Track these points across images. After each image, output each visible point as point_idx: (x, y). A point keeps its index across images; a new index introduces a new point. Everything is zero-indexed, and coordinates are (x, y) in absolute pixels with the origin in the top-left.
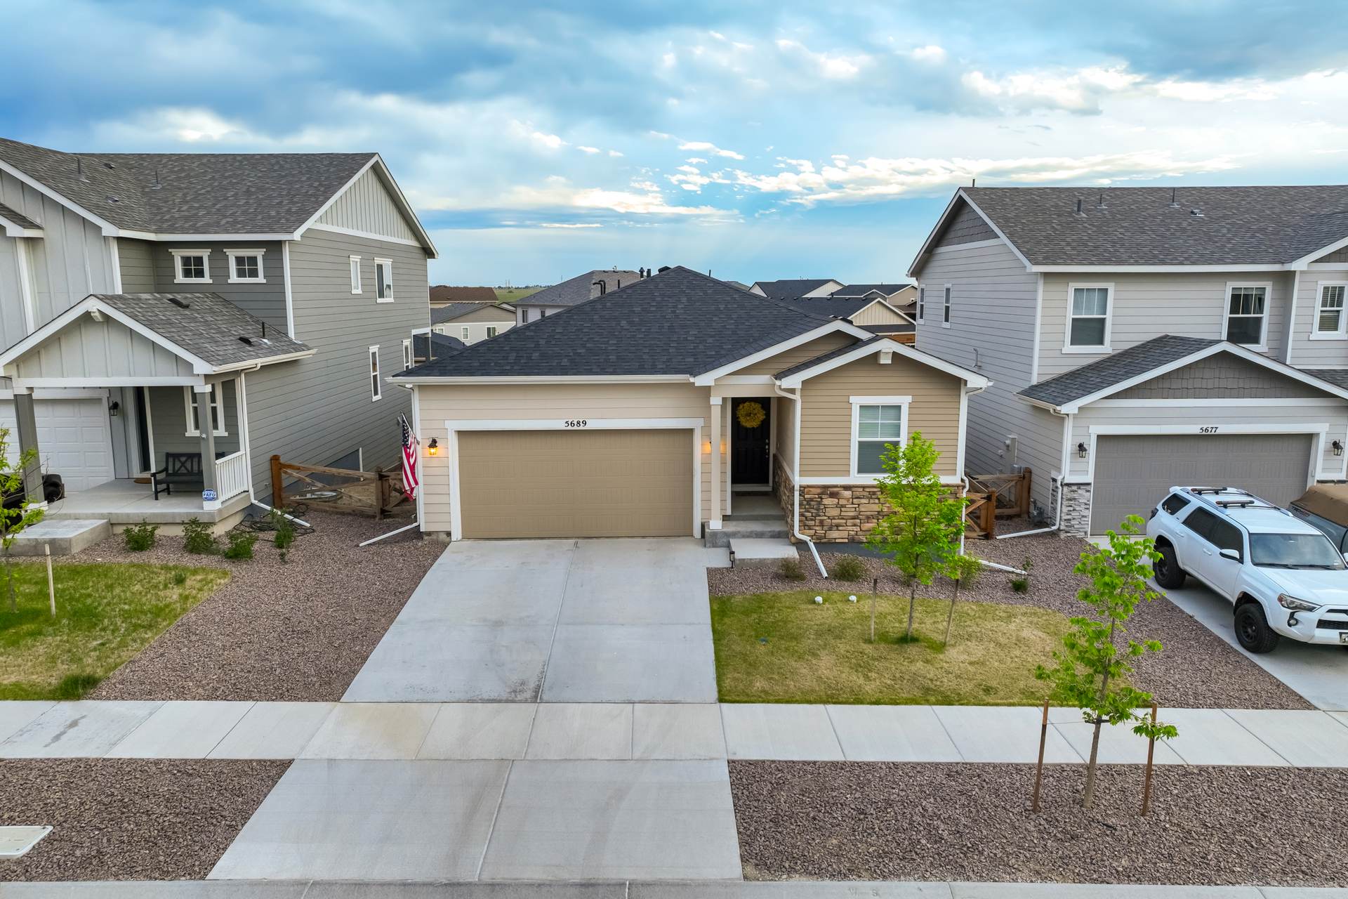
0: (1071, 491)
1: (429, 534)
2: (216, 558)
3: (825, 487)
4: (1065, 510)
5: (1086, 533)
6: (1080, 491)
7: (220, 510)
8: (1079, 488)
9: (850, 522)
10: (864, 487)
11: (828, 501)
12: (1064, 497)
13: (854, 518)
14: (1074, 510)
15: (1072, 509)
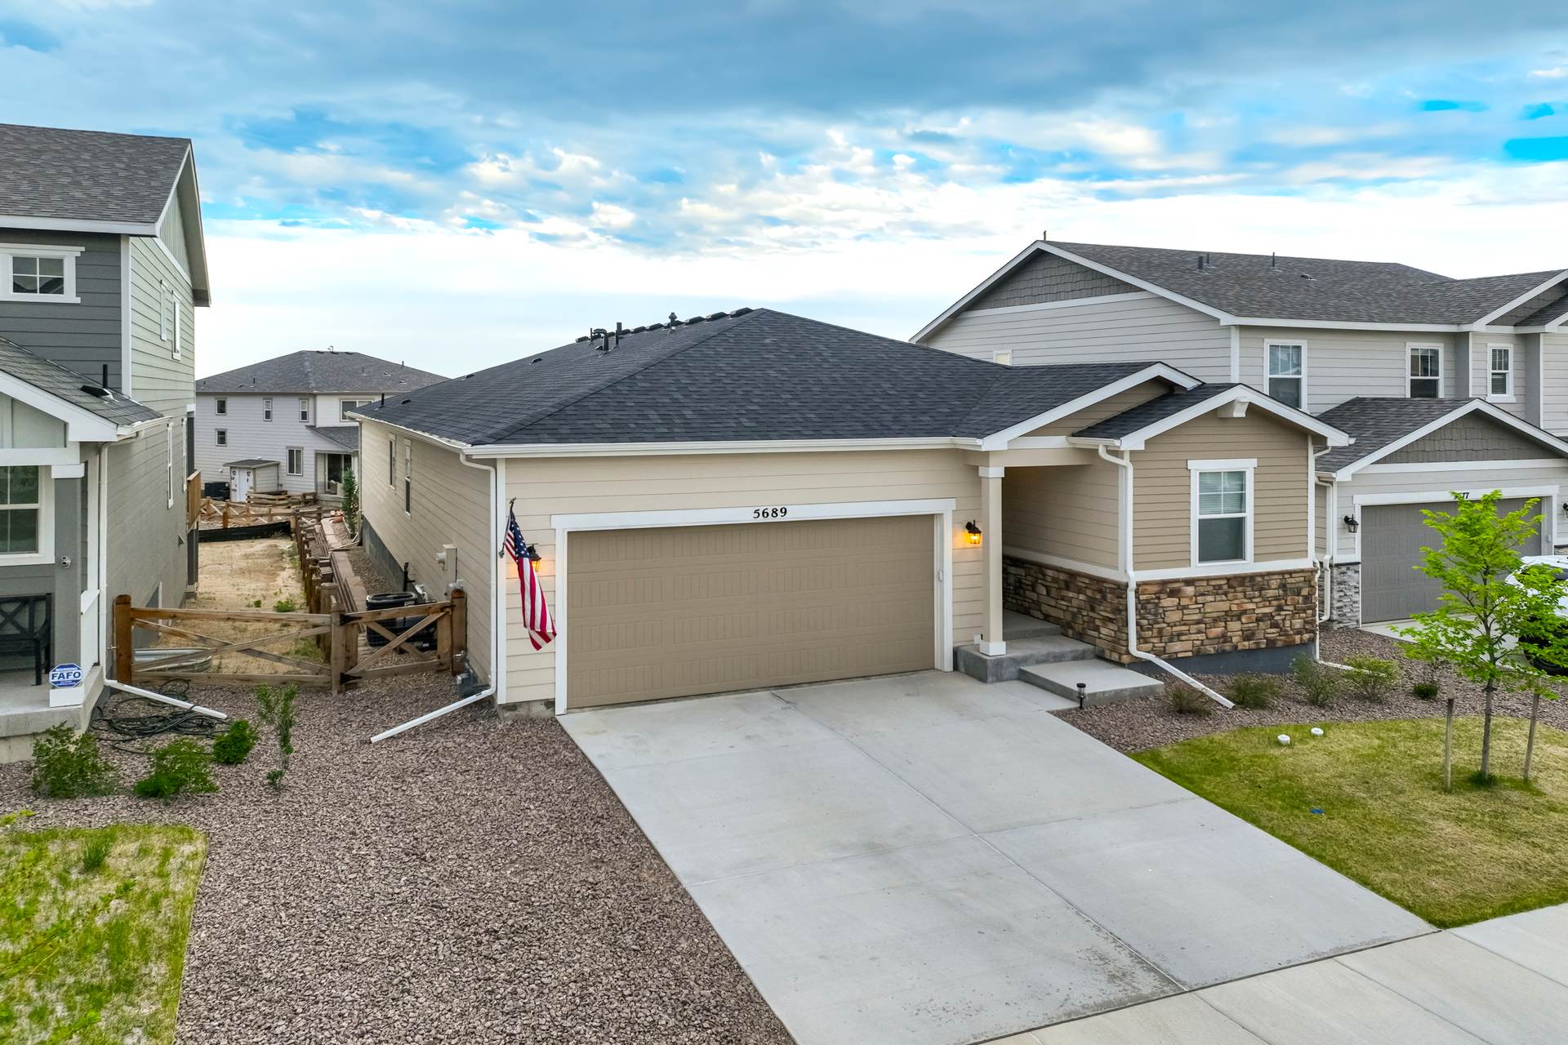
0: (1341, 573)
3: (1164, 583)
4: (1336, 595)
5: (1357, 621)
6: (1350, 573)
8: (1348, 569)
9: (1194, 628)
10: (1208, 579)
11: (1167, 602)
13: (1198, 622)
14: (1344, 596)
15: (1342, 594)
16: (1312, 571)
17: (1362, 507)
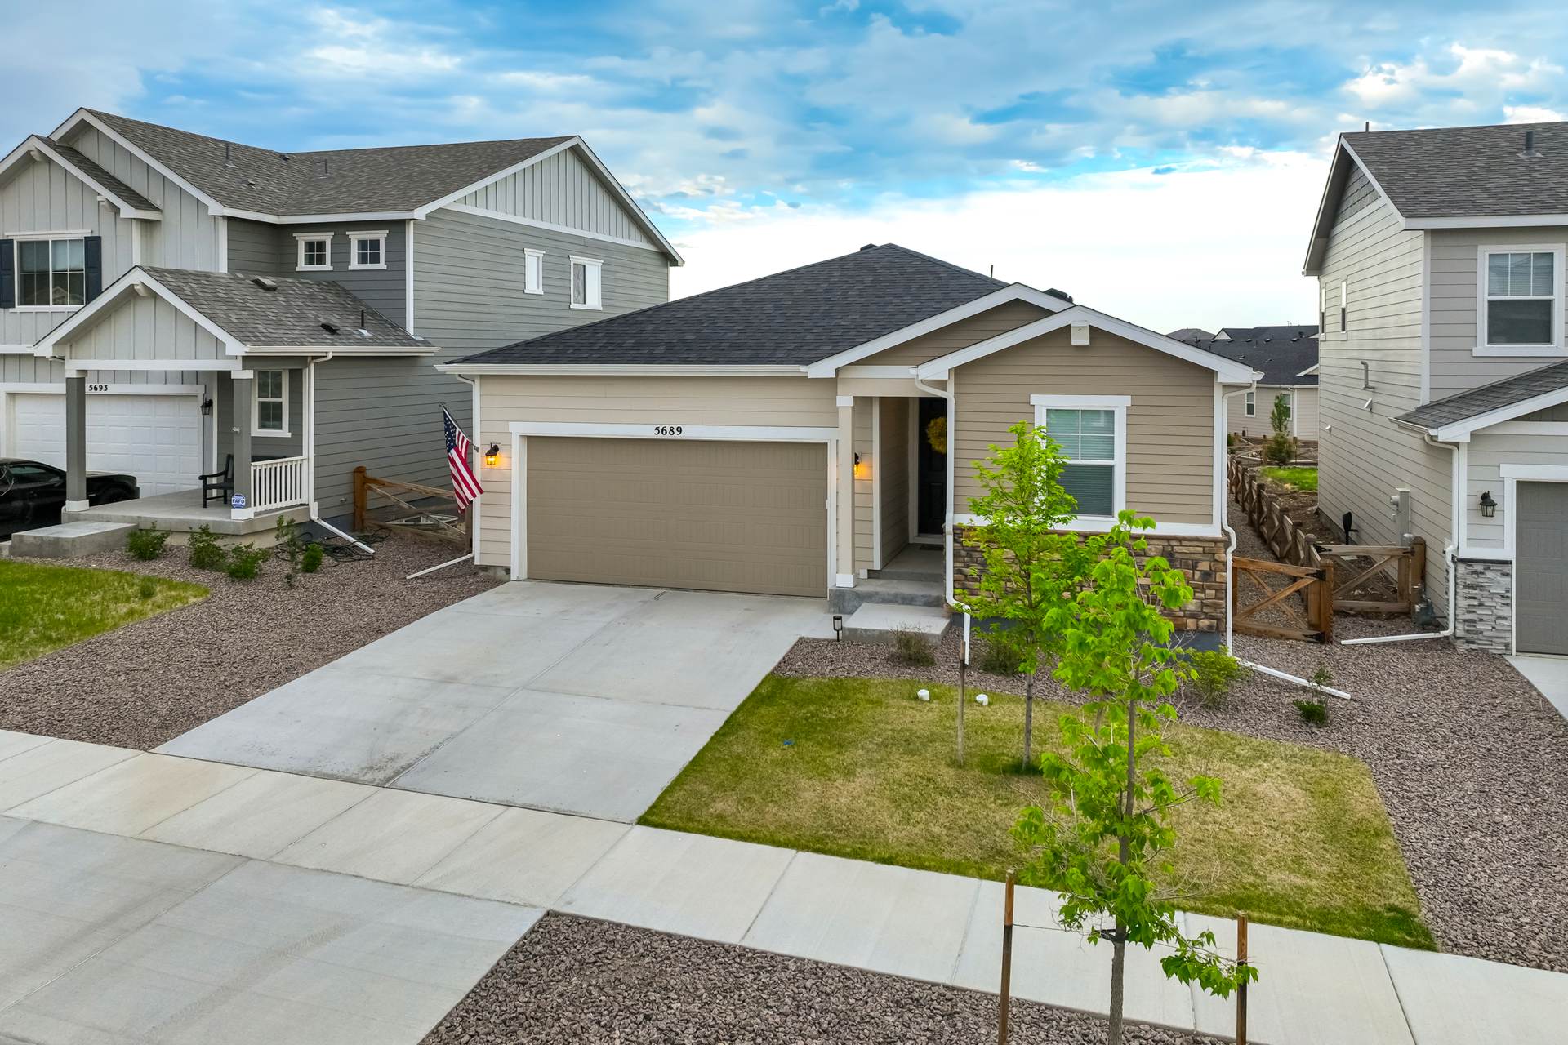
0: (1473, 573)
1: (485, 568)
3: (996, 531)
4: (1463, 603)
5: (1507, 646)
6: (1489, 574)
8: (1489, 568)
10: (1057, 535)
12: (1459, 581)
14: (1481, 605)
15: (1476, 603)
16: (1215, 541)
17: (1519, 483)
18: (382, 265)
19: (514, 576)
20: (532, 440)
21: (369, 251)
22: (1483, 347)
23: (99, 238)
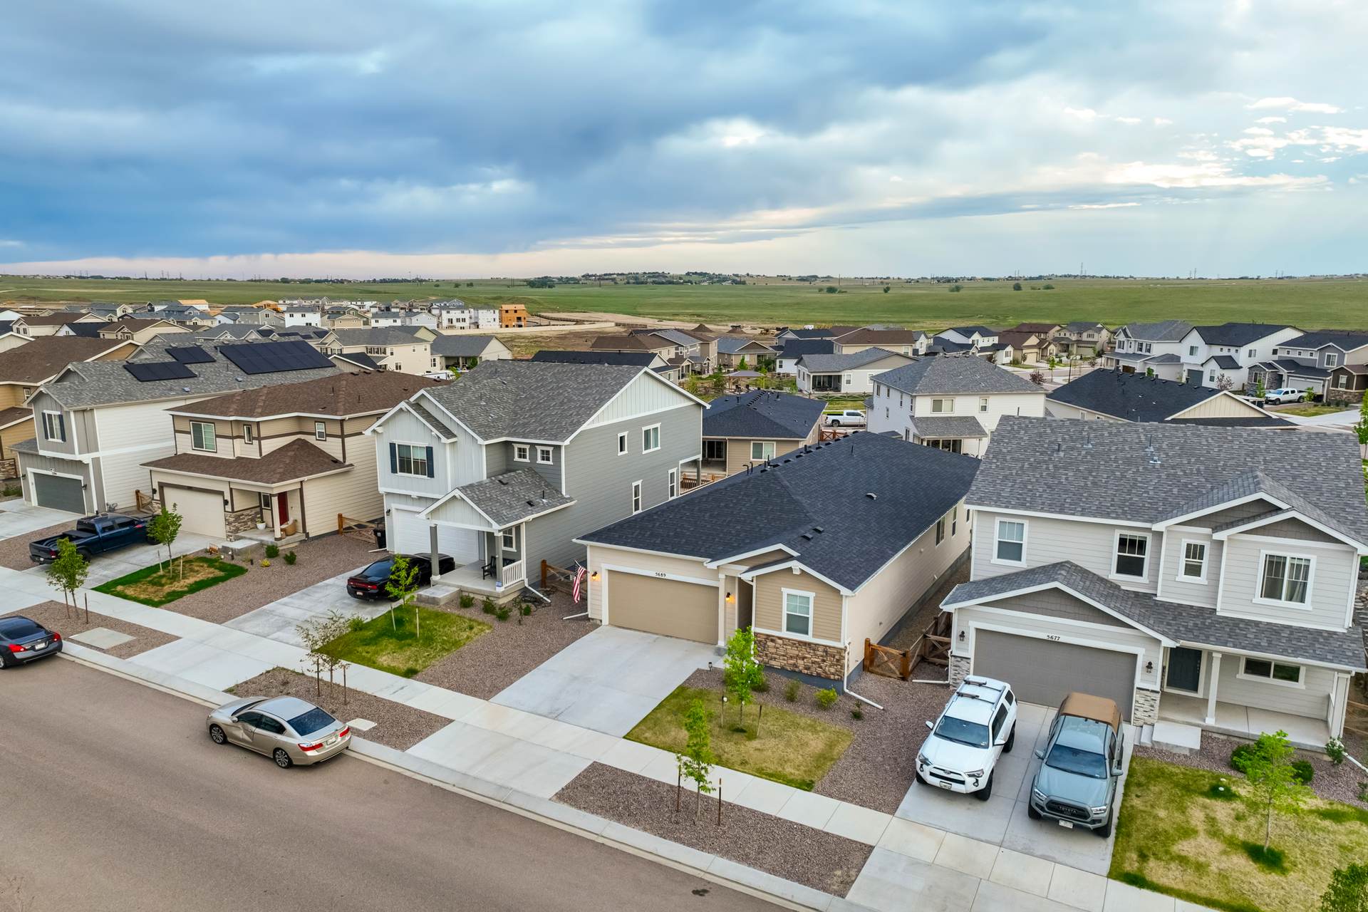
0: (957, 661)
1: (593, 619)
2: (494, 616)
3: (768, 636)
6: (962, 662)
7: (503, 592)
8: (962, 660)
9: (781, 658)
10: (789, 640)
11: (770, 644)
12: (953, 663)
13: (784, 656)
14: (959, 673)
15: (957, 672)
16: (841, 649)
17: (975, 629)
18: (550, 463)
19: (603, 623)
20: (610, 571)
21: (545, 456)
22: (995, 560)
23: (432, 448)
